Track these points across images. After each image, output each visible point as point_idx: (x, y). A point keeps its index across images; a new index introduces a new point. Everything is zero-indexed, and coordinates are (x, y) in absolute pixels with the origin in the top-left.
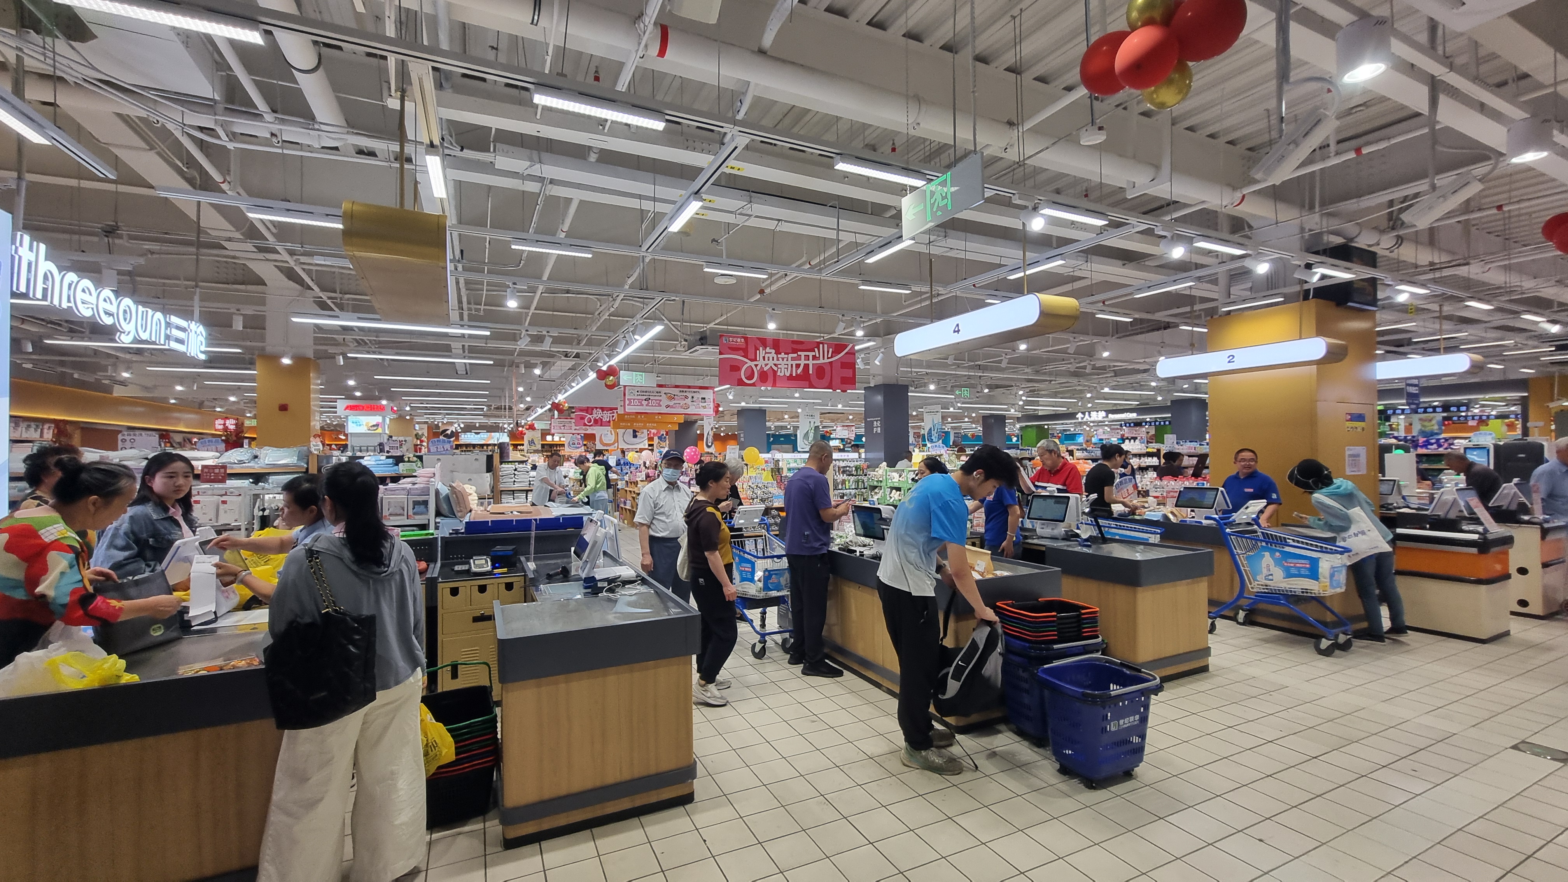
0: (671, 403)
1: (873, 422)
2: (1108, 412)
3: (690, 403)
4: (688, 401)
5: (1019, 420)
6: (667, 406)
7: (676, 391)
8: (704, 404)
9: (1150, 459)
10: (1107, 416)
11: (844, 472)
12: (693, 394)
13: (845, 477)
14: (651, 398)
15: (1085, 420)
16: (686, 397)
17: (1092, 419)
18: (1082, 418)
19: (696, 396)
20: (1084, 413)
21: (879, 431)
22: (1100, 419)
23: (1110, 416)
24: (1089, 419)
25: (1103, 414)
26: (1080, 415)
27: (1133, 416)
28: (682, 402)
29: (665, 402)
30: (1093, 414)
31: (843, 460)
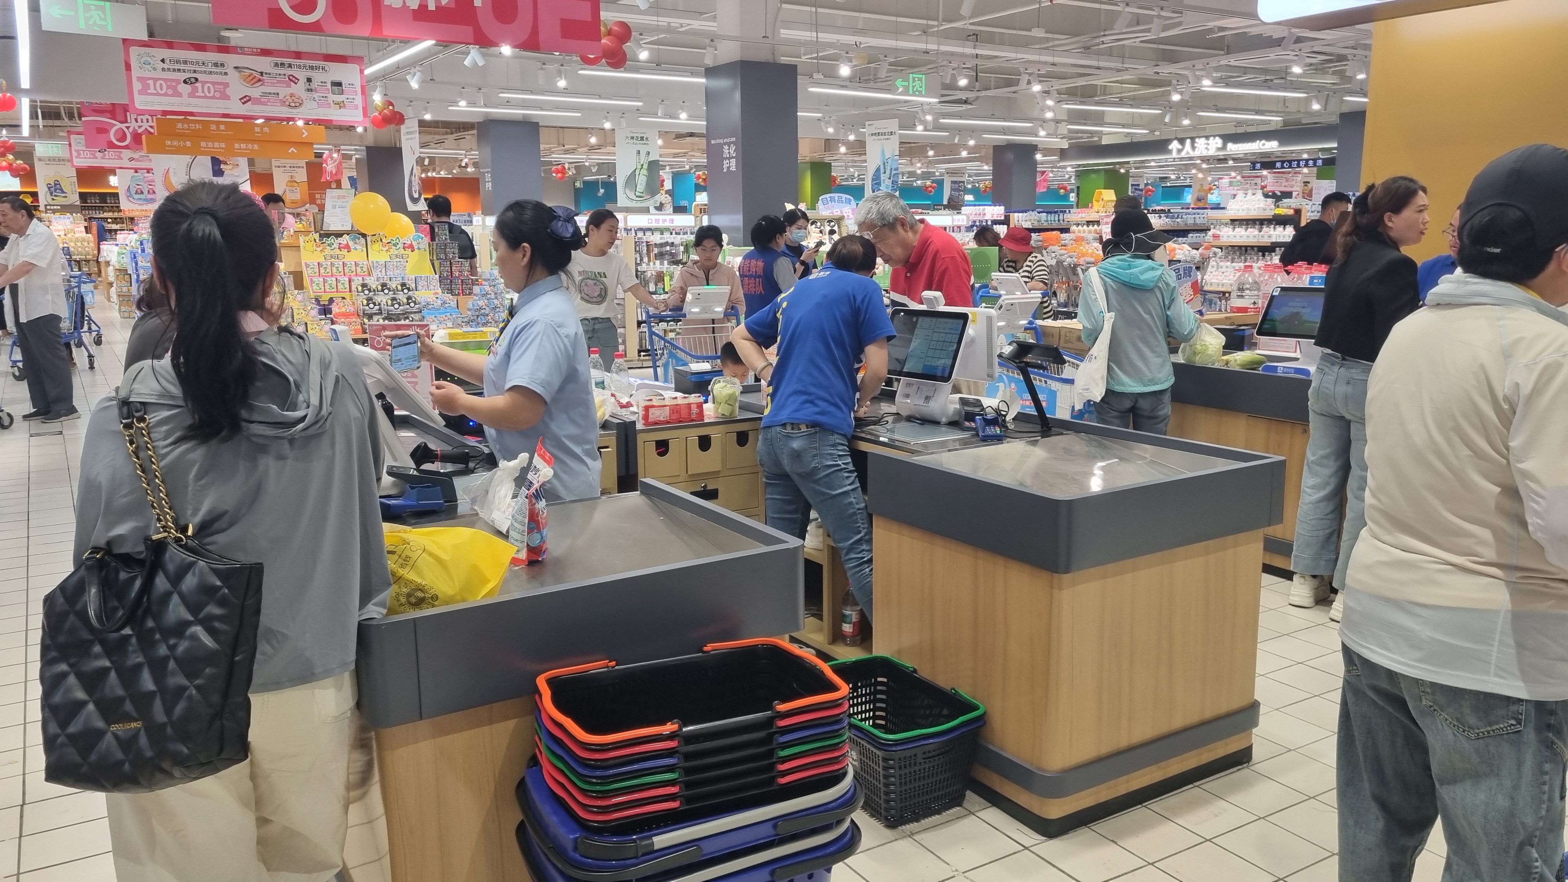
0: (255, 92)
1: (721, 146)
2: (1228, 138)
3: (304, 95)
4: (299, 89)
5: (1063, 154)
6: (246, 100)
7: (265, 64)
8: (339, 98)
9: (1280, 229)
10: (1224, 147)
11: (660, 256)
12: (310, 73)
13: (664, 266)
14: (199, 76)
15: (1183, 154)
16: (293, 80)
17: (1197, 153)
18: (1179, 151)
19: (317, 77)
20: (1182, 141)
21: (733, 169)
22: (1212, 152)
23: (1230, 146)
24: (1192, 154)
25: (1218, 142)
26: (1175, 145)
27: (1271, 146)
28: (284, 92)
29: (237, 87)
30: (1201, 142)
31: (662, 231)
